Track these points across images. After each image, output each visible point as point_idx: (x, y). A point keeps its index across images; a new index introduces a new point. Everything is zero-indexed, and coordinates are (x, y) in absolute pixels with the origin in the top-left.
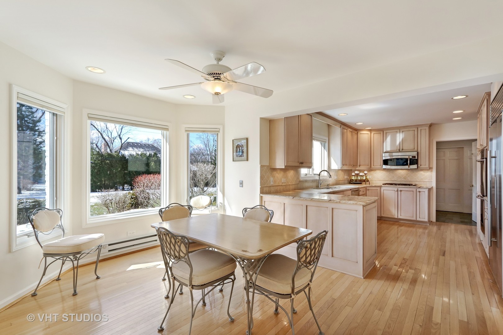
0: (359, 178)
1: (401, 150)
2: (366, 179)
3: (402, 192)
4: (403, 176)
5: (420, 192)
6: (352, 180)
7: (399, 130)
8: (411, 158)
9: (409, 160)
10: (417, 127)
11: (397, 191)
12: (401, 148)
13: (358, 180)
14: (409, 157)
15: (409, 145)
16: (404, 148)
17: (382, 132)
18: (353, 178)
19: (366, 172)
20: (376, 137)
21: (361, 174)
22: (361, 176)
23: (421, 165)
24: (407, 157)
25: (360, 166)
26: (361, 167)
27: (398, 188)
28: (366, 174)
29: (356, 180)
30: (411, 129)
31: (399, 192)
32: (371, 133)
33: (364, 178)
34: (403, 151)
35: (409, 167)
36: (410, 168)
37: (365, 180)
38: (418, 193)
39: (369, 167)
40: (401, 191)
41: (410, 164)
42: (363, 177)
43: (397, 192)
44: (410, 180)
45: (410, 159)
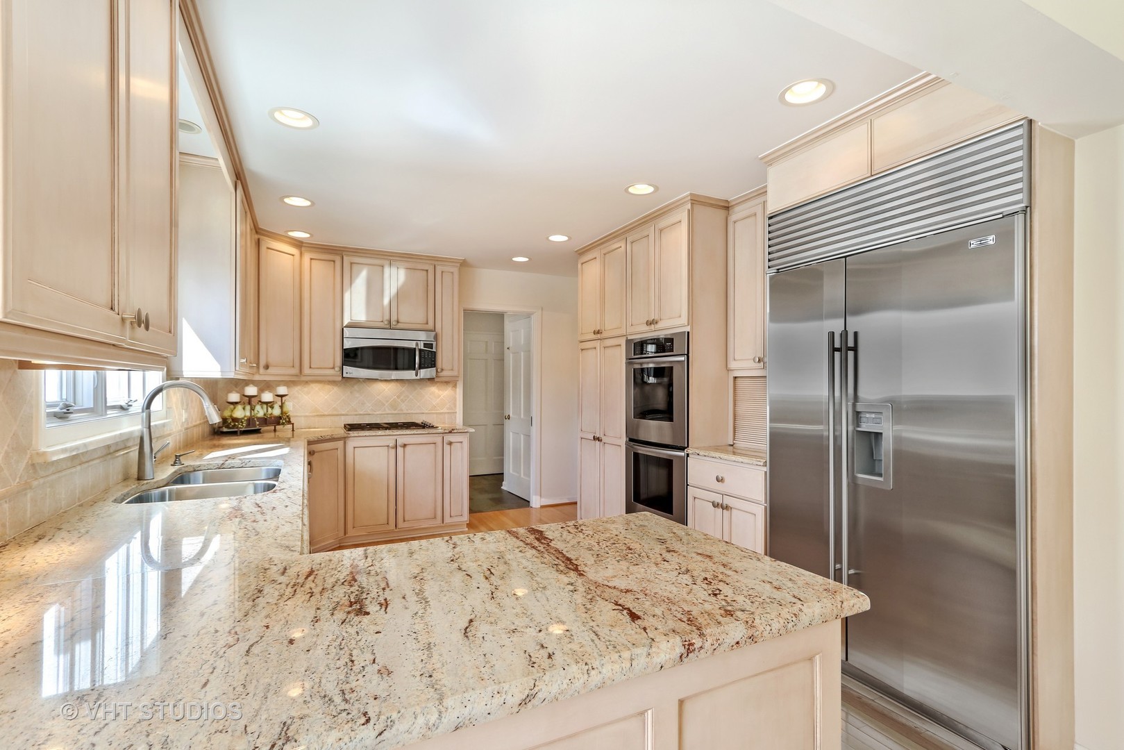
0: (260, 412)
1: (393, 323)
2: (282, 413)
3: (408, 448)
4: (387, 401)
5: (450, 443)
6: (235, 420)
7: (388, 262)
8: (422, 348)
9: (417, 353)
10: (433, 262)
11: (393, 448)
12: (394, 318)
13: (259, 419)
14: (417, 345)
15: (412, 314)
16: (401, 320)
17: (338, 259)
18: (239, 413)
19: (282, 390)
20: (318, 271)
21: (267, 397)
22: (267, 403)
23: (442, 370)
24: (412, 345)
25: (267, 367)
26: (270, 371)
27: (396, 437)
28: (282, 396)
29: (250, 420)
30: (420, 266)
31: (400, 450)
32: (301, 254)
33: (276, 411)
34: (400, 326)
35: (417, 375)
36: (418, 377)
37: (280, 418)
38: (447, 448)
39: (295, 371)
40: (405, 446)
41: (420, 368)
42: (272, 407)
43: (394, 450)
44: (405, 412)
45: (420, 351)
